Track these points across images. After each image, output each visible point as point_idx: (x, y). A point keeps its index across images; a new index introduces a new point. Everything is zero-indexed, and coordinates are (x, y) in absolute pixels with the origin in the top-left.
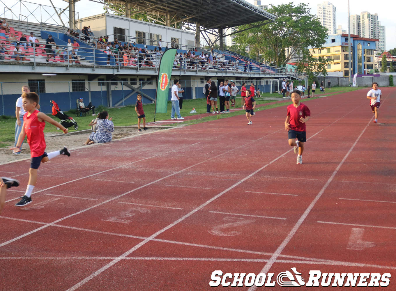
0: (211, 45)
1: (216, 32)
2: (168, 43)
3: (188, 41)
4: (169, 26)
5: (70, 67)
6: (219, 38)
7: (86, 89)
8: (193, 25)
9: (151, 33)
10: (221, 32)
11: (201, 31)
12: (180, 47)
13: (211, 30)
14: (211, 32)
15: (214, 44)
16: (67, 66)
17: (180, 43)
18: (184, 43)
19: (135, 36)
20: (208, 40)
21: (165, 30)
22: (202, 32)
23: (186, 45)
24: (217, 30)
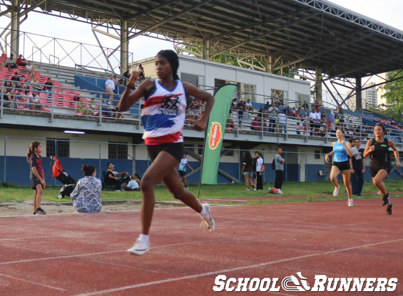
0: (340, 103)
1: (350, 83)
2: (266, 97)
3: (299, 96)
4: (270, 73)
5: (102, 122)
6: (355, 92)
7: (128, 156)
8: (310, 71)
9: (239, 81)
10: (359, 82)
11: (323, 81)
12: (284, 103)
13: (342, 79)
14: (342, 83)
15: (346, 102)
16: (98, 121)
17: (285, 97)
18: (292, 97)
19: (214, 86)
20: (335, 94)
21: (262, 77)
22: (325, 82)
23: (296, 100)
24: (351, 79)
